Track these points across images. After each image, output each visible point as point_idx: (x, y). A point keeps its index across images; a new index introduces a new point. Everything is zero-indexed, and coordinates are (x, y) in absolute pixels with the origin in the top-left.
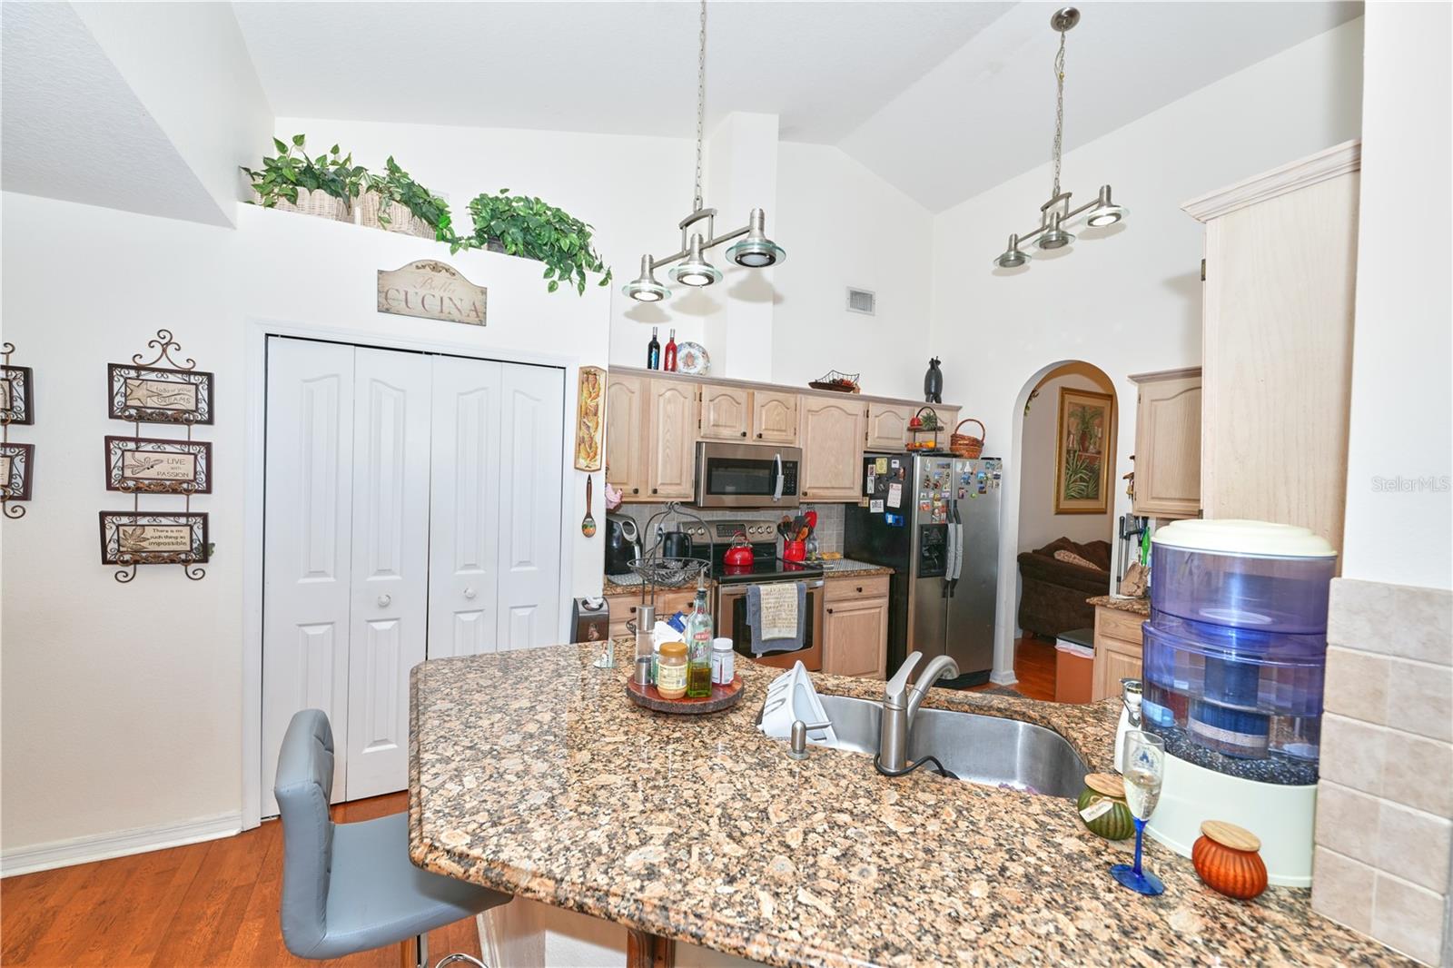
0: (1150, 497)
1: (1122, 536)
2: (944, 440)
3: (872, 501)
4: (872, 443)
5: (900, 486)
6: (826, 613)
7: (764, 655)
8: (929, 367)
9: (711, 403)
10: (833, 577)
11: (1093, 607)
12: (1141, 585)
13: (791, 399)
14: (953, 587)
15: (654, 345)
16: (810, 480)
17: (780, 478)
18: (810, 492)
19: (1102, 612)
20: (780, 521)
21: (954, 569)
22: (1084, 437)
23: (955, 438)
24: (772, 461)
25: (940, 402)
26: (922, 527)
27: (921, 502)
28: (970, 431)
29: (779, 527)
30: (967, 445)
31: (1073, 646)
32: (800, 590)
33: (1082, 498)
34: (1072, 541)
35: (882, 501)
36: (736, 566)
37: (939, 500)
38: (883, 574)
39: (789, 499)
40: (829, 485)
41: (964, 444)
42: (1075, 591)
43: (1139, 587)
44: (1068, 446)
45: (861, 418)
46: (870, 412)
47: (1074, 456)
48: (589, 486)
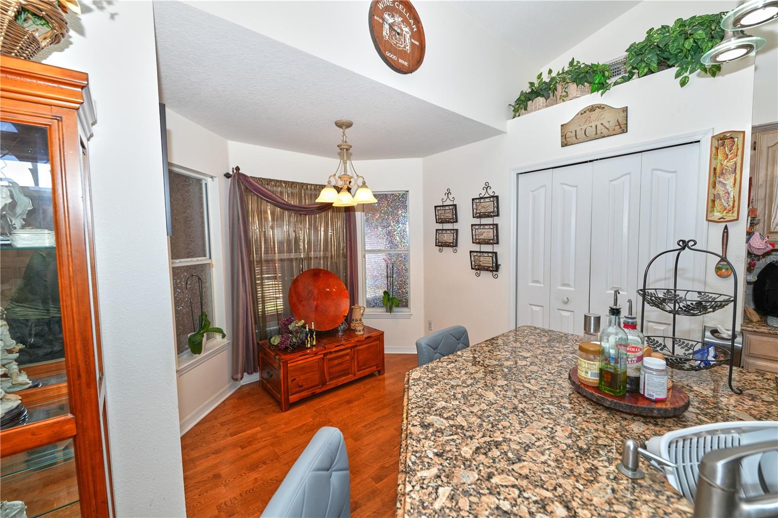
48: (725, 234)
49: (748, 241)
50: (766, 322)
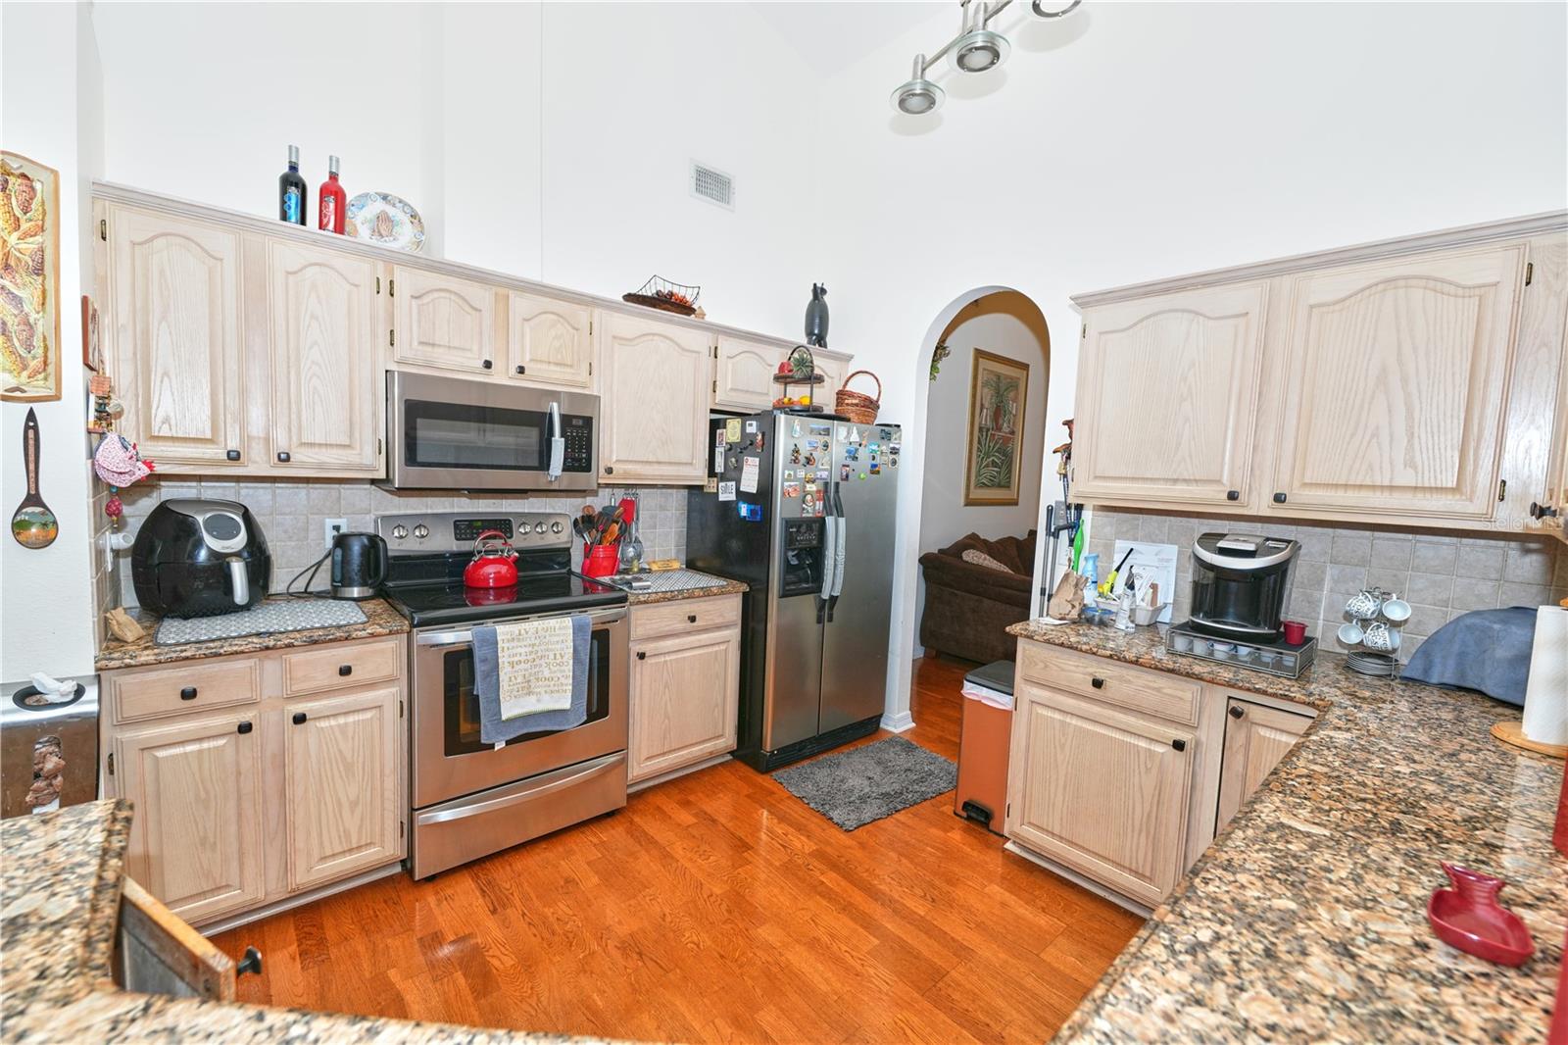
0: (1091, 477)
1: (1049, 533)
2: (824, 397)
3: (721, 484)
4: (725, 398)
5: (757, 460)
6: (633, 657)
7: (508, 743)
8: (811, 297)
9: (414, 302)
10: (645, 602)
11: (1014, 638)
12: (1077, 604)
13: (582, 315)
14: (831, 608)
15: (292, 181)
16: (613, 448)
17: (558, 444)
18: (617, 468)
19: (1027, 647)
20: (579, 515)
21: (833, 582)
22: (998, 412)
23: (842, 395)
24: (544, 414)
25: (825, 346)
26: (789, 523)
27: (786, 484)
28: (862, 387)
29: (576, 523)
30: (857, 405)
31: (985, 692)
32: (577, 629)
33: (993, 486)
34: (982, 537)
35: (734, 483)
36: (488, 589)
37: (813, 482)
38: (730, 593)
39: (579, 479)
40: (651, 458)
41: (853, 405)
42: (985, 600)
43: (1073, 606)
44: (980, 423)
45: (706, 360)
46: (719, 351)
47: (987, 435)
48: (31, 433)
49: (92, 454)
50: (154, 637)
